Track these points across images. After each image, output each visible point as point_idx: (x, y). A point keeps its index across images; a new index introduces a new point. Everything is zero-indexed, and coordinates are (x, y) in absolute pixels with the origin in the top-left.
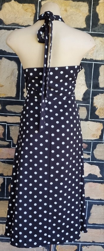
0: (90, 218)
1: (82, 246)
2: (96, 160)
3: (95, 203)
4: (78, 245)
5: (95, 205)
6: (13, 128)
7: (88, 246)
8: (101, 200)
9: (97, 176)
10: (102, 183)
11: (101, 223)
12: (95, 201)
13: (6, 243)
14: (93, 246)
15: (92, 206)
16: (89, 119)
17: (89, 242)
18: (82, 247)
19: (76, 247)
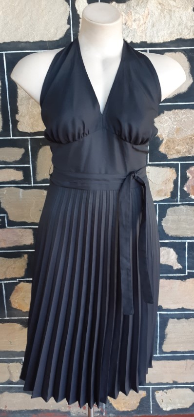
0: (165, 342)
1: (154, 390)
2: (167, 237)
3: (173, 317)
4: (147, 390)
5: (173, 320)
6: (6, 191)
7: (165, 391)
8: (183, 309)
9: (171, 267)
10: (183, 279)
11: (187, 350)
12: (172, 313)
13: (17, 394)
14: (174, 389)
15: (167, 321)
16: (148, 163)
17: (167, 384)
18: (156, 393)
19: (142, 394)
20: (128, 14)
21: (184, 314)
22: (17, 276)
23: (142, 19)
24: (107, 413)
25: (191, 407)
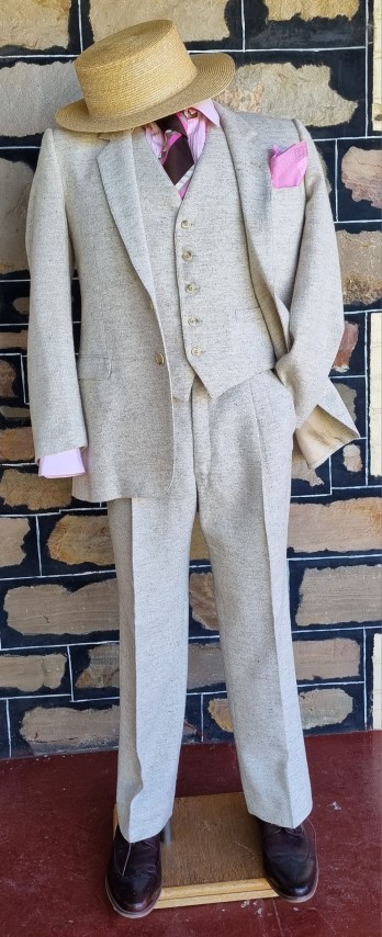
20: (233, 90)
21: (330, 560)
22: (59, 505)
23: (253, 97)
24: (209, 737)
25: (344, 721)
